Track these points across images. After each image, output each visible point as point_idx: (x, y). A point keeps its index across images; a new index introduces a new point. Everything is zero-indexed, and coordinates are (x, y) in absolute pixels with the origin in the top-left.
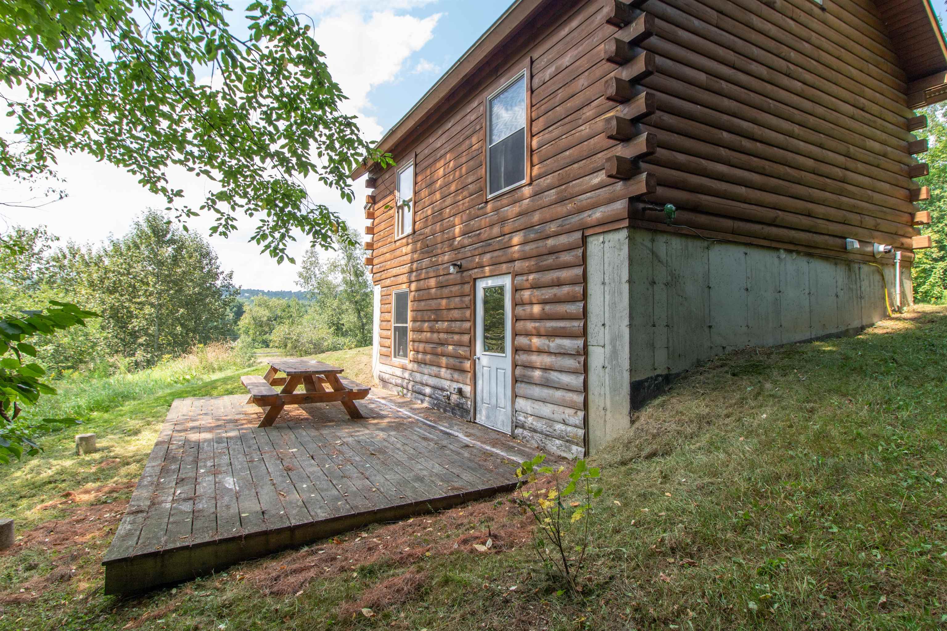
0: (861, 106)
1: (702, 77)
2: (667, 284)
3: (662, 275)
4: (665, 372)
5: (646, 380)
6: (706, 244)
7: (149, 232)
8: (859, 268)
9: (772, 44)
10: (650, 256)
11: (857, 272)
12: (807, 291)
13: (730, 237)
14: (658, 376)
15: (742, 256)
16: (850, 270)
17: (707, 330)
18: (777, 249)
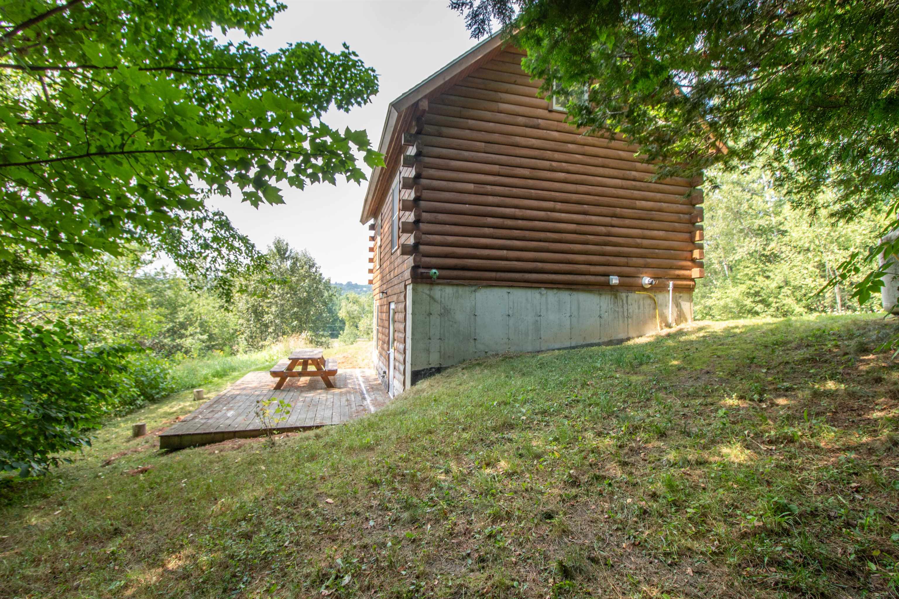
0: (632, 178)
1: (471, 187)
2: (441, 315)
3: (436, 309)
4: (438, 366)
5: (423, 370)
6: (473, 288)
7: (275, 251)
8: (627, 297)
9: (536, 153)
10: (428, 298)
11: (625, 299)
12: (568, 315)
13: (493, 283)
14: (431, 368)
15: (506, 295)
16: (616, 298)
17: (473, 341)
18: (539, 288)
